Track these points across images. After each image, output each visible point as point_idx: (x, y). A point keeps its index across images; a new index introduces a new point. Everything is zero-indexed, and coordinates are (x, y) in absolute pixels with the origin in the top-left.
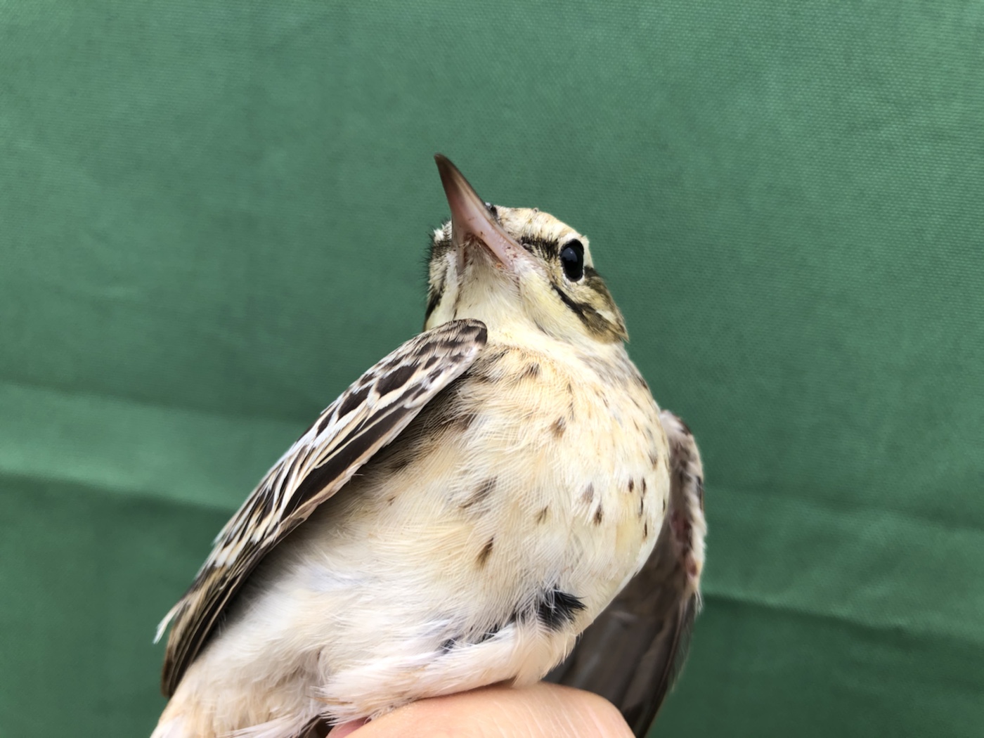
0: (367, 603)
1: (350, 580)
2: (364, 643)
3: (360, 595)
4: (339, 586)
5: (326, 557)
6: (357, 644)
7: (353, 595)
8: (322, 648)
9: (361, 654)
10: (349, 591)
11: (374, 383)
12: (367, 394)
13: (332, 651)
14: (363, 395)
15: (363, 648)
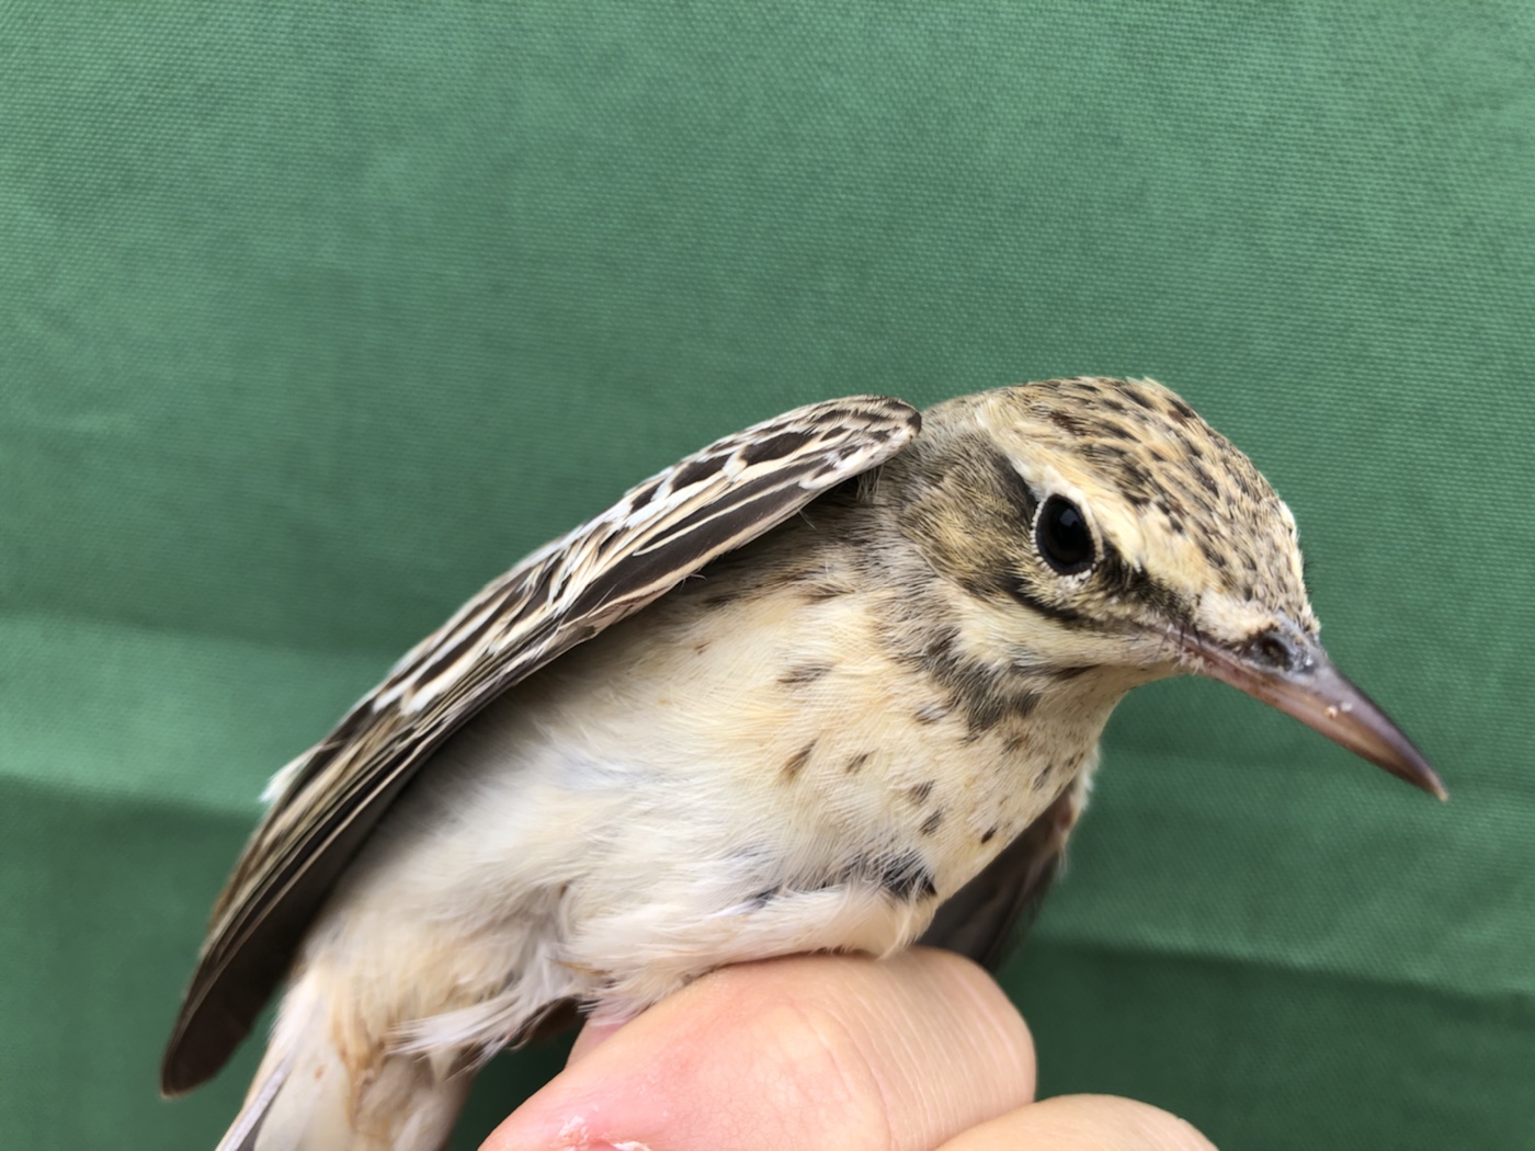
0: (646, 813)
1: (623, 774)
2: (635, 879)
3: (634, 800)
4: (606, 782)
5: (586, 734)
6: (622, 880)
7: (626, 798)
8: (570, 882)
9: (630, 894)
10: (619, 791)
11: (738, 450)
12: (723, 466)
13: (584, 890)
14: (715, 465)
15: (633, 887)
